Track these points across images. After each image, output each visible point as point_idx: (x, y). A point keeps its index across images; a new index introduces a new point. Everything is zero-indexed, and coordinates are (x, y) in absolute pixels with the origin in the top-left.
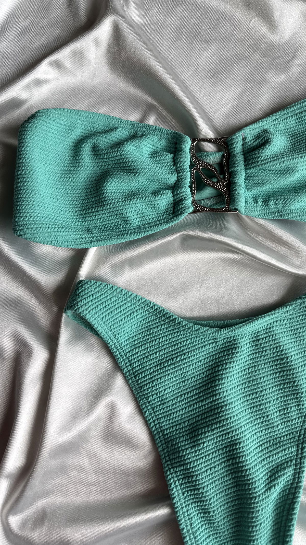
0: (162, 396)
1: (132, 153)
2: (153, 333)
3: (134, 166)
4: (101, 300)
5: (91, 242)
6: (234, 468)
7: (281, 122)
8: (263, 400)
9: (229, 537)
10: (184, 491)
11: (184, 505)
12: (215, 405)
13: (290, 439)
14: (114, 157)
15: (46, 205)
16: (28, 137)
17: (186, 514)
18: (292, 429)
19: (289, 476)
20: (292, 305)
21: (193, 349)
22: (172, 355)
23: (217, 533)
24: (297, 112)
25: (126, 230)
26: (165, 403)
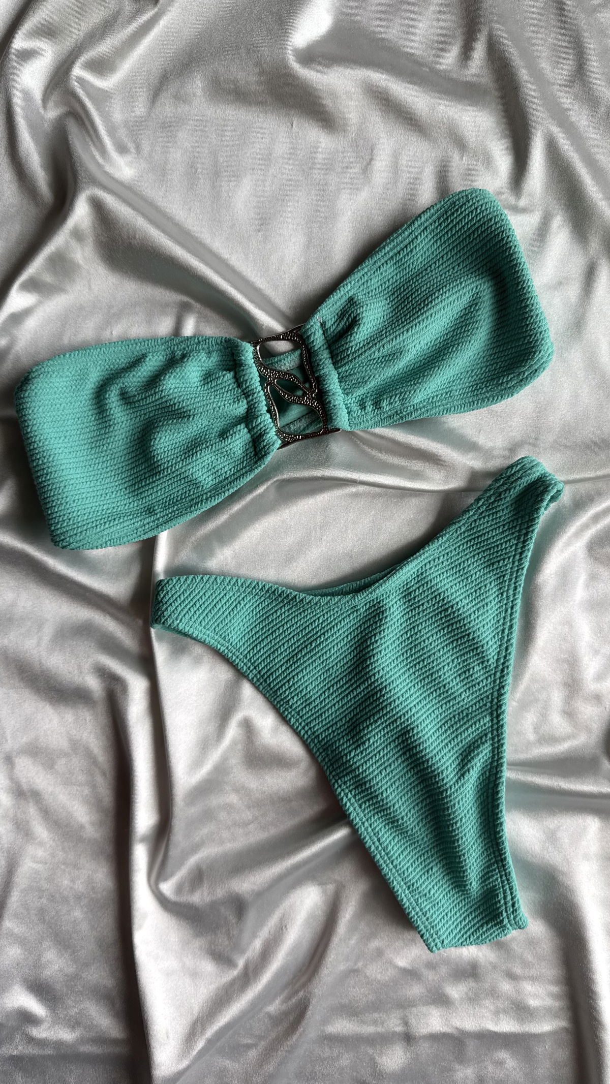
0: (305, 695)
1: (176, 390)
2: (272, 621)
3: (184, 408)
4: (192, 600)
5: (157, 527)
6: (413, 762)
7: (372, 276)
8: (433, 668)
9: (431, 844)
10: (360, 802)
11: (364, 820)
12: (372, 690)
13: (481, 707)
14: (153, 402)
15: (84, 495)
16: (30, 411)
17: (370, 830)
18: (481, 695)
19: (486, 754)
20: (445, 535)
21: (329, 627)
22: (305, 642)
25: (199, 497)
26: (311, 703)
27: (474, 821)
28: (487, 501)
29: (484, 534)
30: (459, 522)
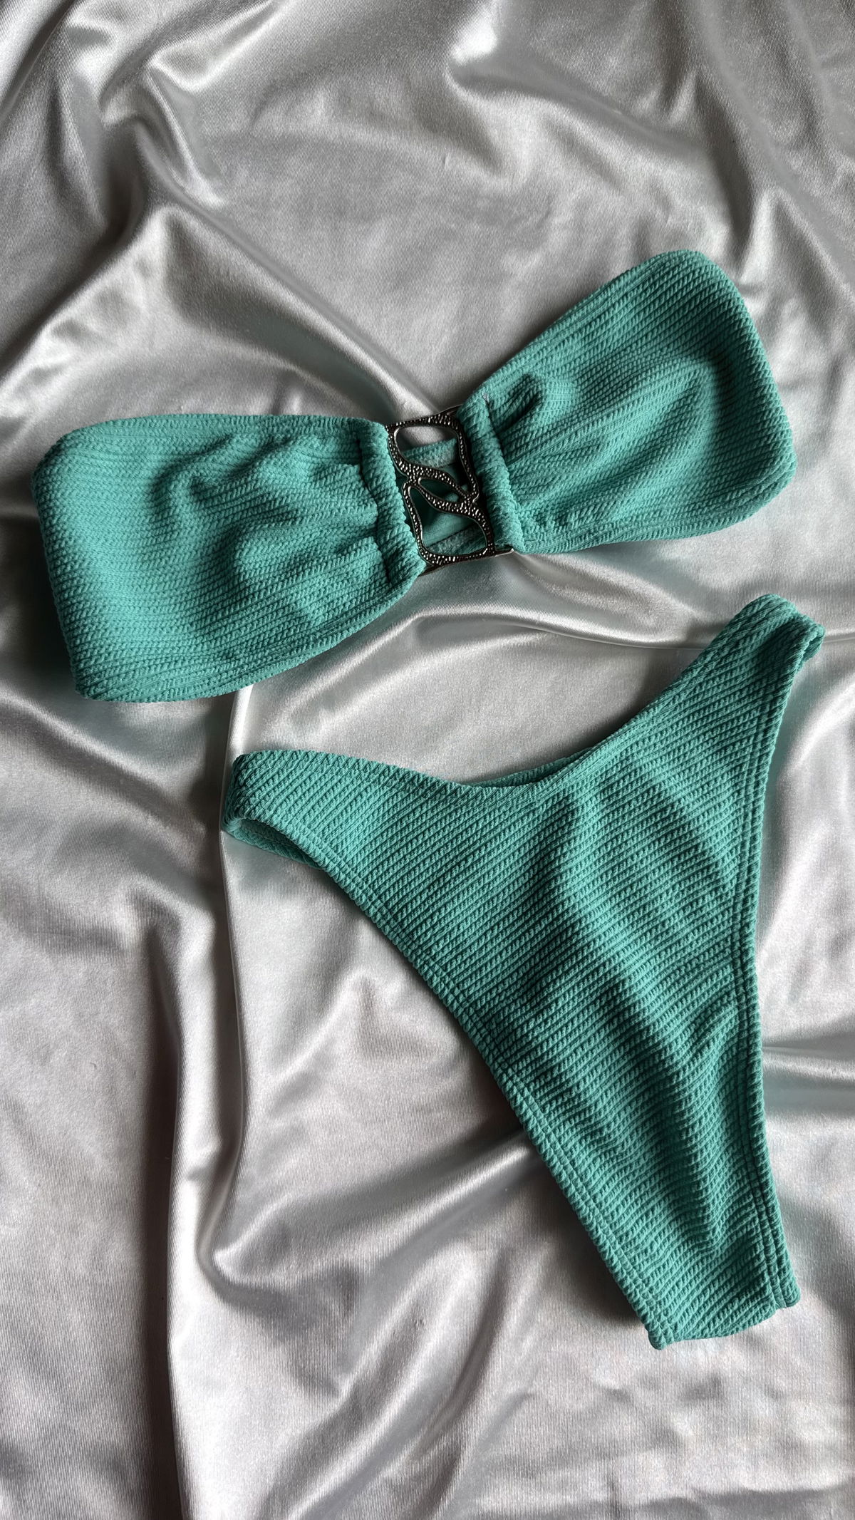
0: (456, 938)
1: (277, 481)
2: (408, 826)
3: (288, 505)
4: (291, 784)
5: (241, 677)
6: (625, 1033)
7: (554, 352)
8: (646, 896)
9: (651, 1169)
10: (543, 1103)
11: (549, 1130)
12: (558, 927)
13: (717, 955)
14: (242, 497)
15: (131, 623)
16: (59, 495)
17: (558, 1146)
18: (716, 937)
19: (731, 1021)
20: (658, 705)
21: (492, 835)
22: (456, 857)
23: (625, 1168)
24: (579, 325)
25: (303, 638)
26: (465, 950)
27: (718, 1125)
28: (718, 654)
29: (714, 704)
30: (678, 686)
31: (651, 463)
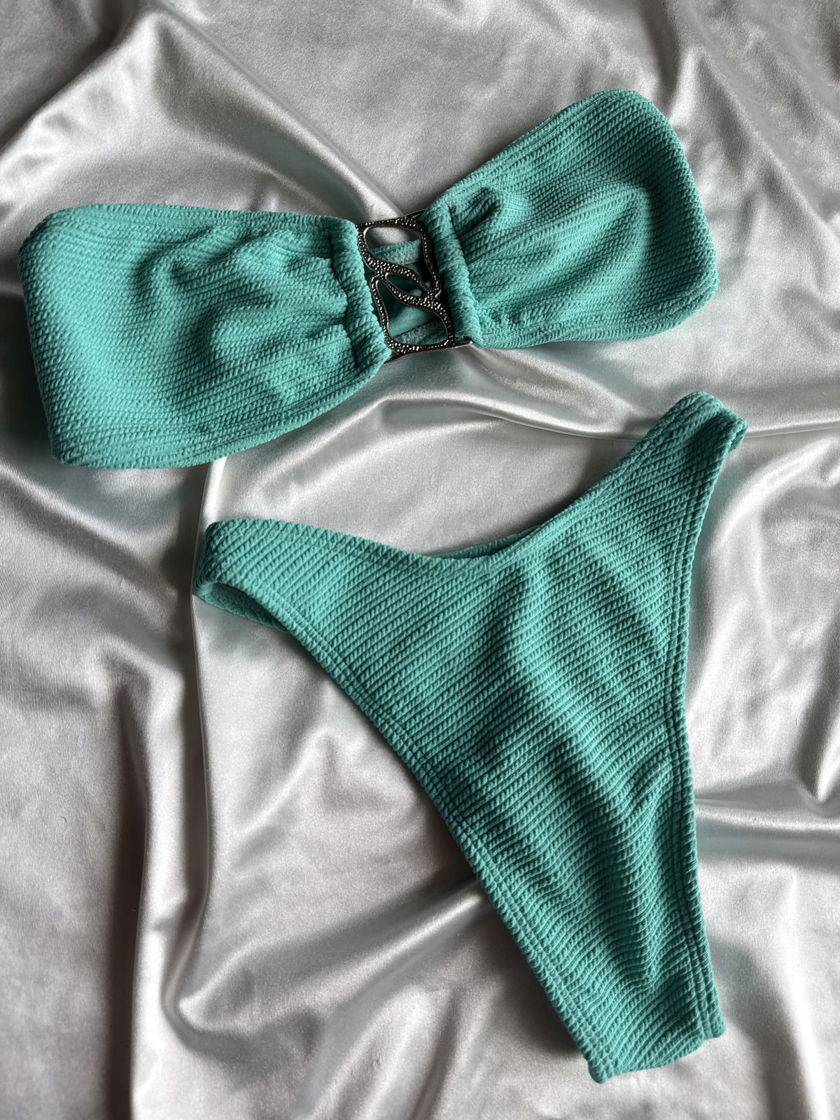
0: (415, 699)
1: (253, 268)
2: (372, 593)
3: (263, 289)
4: (262, 551)
5: (214, 448)
6: (571, 788)
7: (508, 171)
8: (588, 661)
9: (592, 913)
10: (495, 854)
11: (501, 880)
12: (510, 688)
13: (651, 716)
14: (219, 280)
15: (109, 394)
16: (43, 269)
17: (509, 894)
18: (650, 699)
19: (666, 776)
20: (599, 489)
21: (450, 603)
22: (416, 623)
23: (569, 913)
24: (531, 149)
25: (275, 416)
26: (423, 710)
27: (655, 873)
28: (654, 443)
29: (649, 489)
30: (616, 472)
31: (594, 272)
